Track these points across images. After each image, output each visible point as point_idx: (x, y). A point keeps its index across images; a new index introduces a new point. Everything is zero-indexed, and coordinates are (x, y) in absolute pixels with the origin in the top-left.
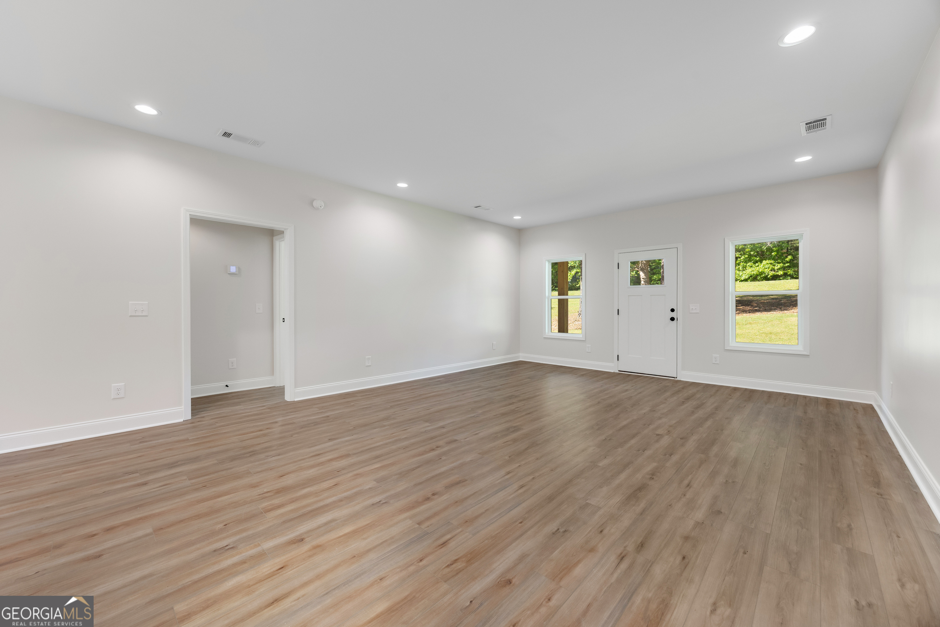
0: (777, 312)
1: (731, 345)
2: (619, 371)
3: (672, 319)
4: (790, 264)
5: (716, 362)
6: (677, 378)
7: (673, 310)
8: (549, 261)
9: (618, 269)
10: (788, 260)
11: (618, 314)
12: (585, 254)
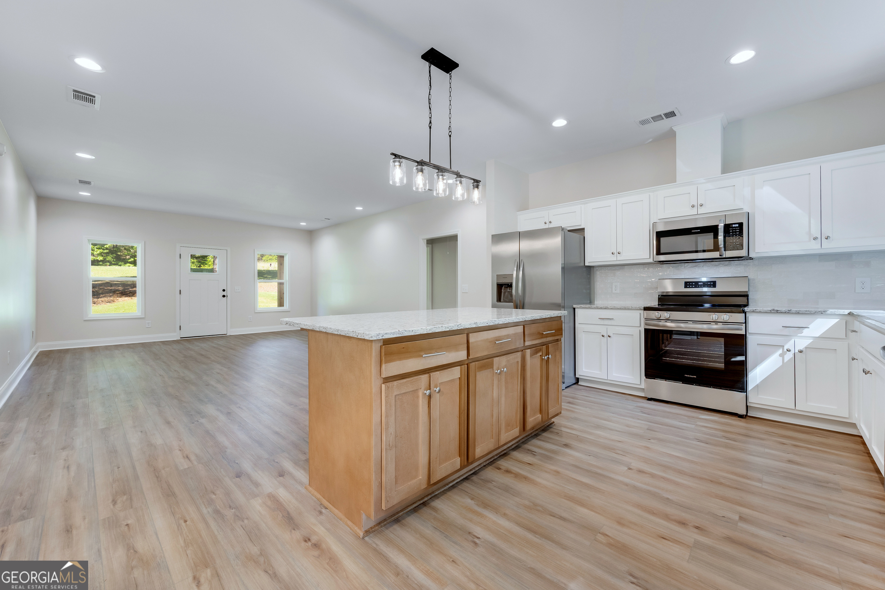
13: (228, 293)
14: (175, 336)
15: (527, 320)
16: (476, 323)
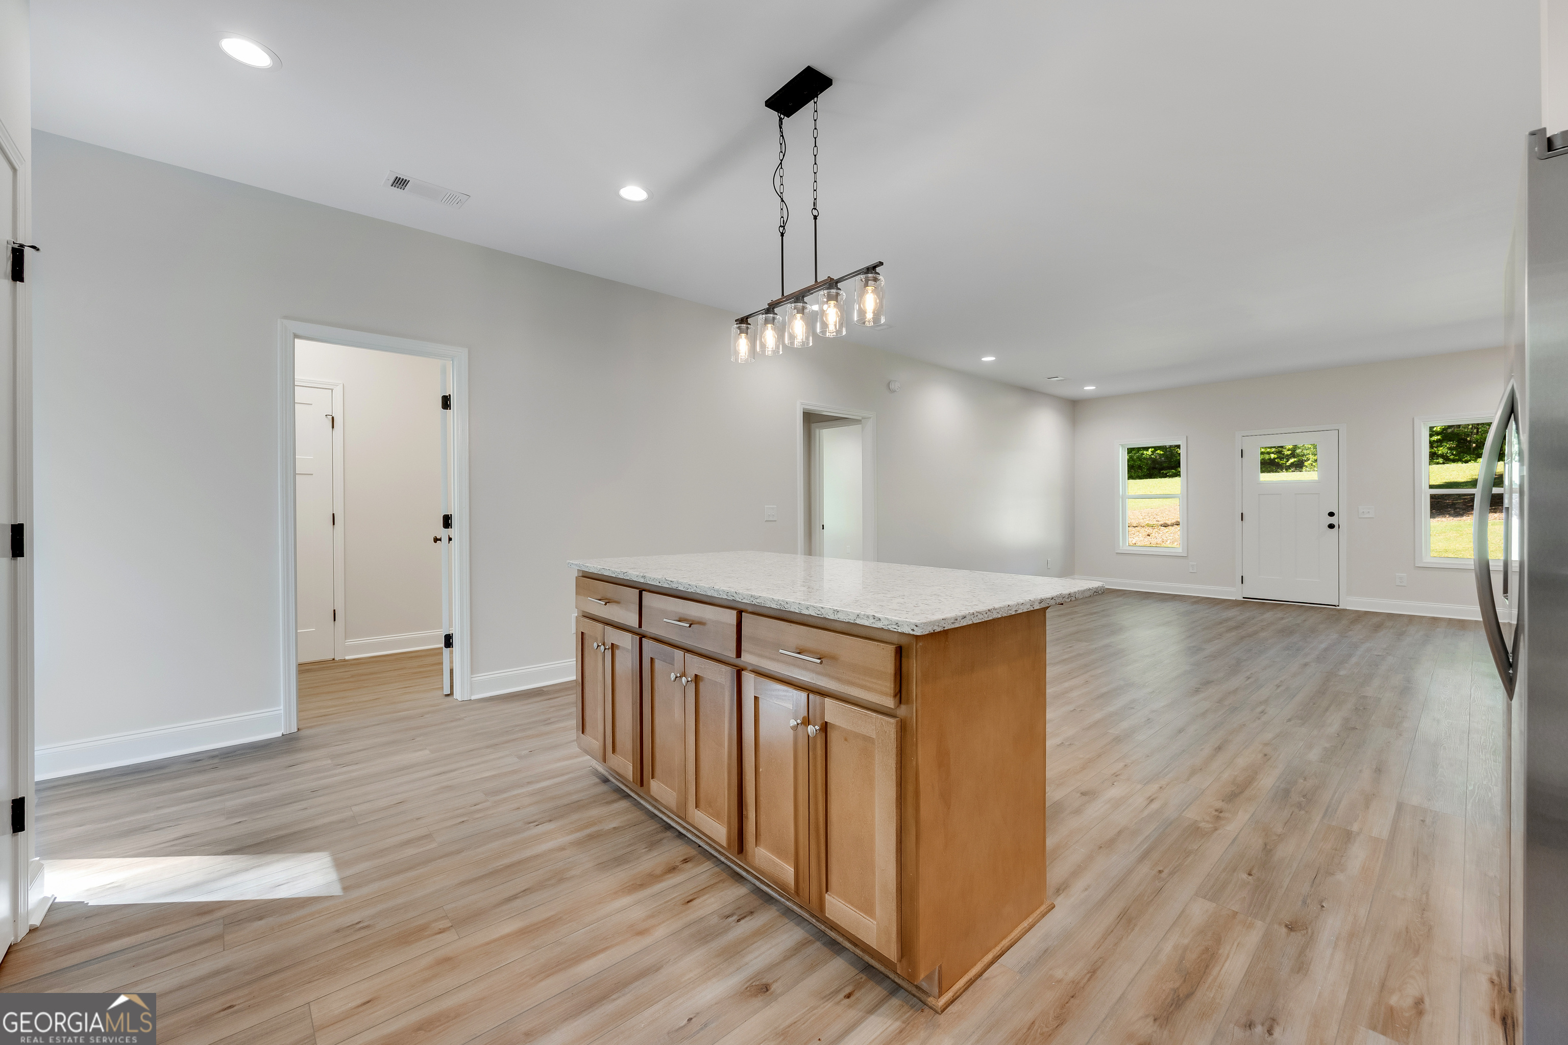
0: (1449, 519)
1: (1424, 561)
2: (1244, 598)
3: (1331, 526)
4: (1441, 437)
5: (1401, 584)
6: (1338, 606)
7: (1331, 514)
8: (1122, 446)
9: (1242, 457)
10: (1438, 430)
11: (1242, 520)
12: (1187, 437)
13: (1342, 519)
14: (1234, 593)
15: (740, 600)
16: (644, 577)
